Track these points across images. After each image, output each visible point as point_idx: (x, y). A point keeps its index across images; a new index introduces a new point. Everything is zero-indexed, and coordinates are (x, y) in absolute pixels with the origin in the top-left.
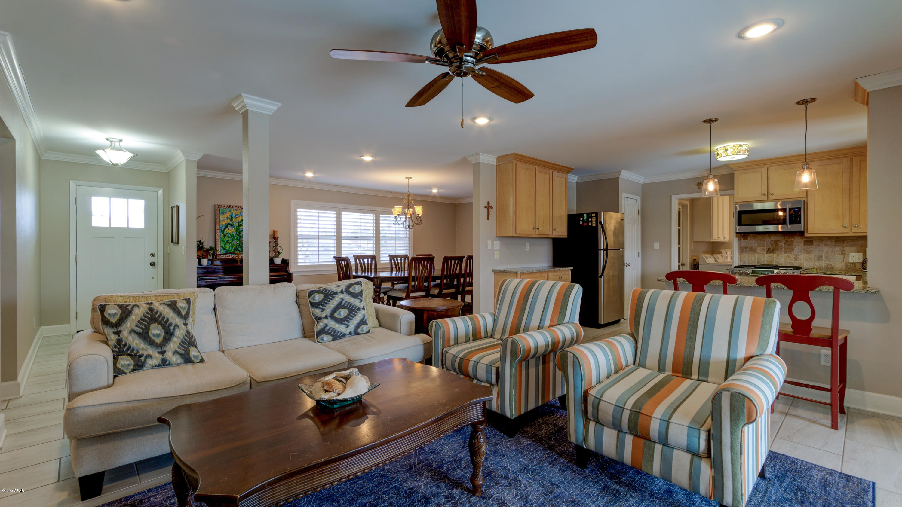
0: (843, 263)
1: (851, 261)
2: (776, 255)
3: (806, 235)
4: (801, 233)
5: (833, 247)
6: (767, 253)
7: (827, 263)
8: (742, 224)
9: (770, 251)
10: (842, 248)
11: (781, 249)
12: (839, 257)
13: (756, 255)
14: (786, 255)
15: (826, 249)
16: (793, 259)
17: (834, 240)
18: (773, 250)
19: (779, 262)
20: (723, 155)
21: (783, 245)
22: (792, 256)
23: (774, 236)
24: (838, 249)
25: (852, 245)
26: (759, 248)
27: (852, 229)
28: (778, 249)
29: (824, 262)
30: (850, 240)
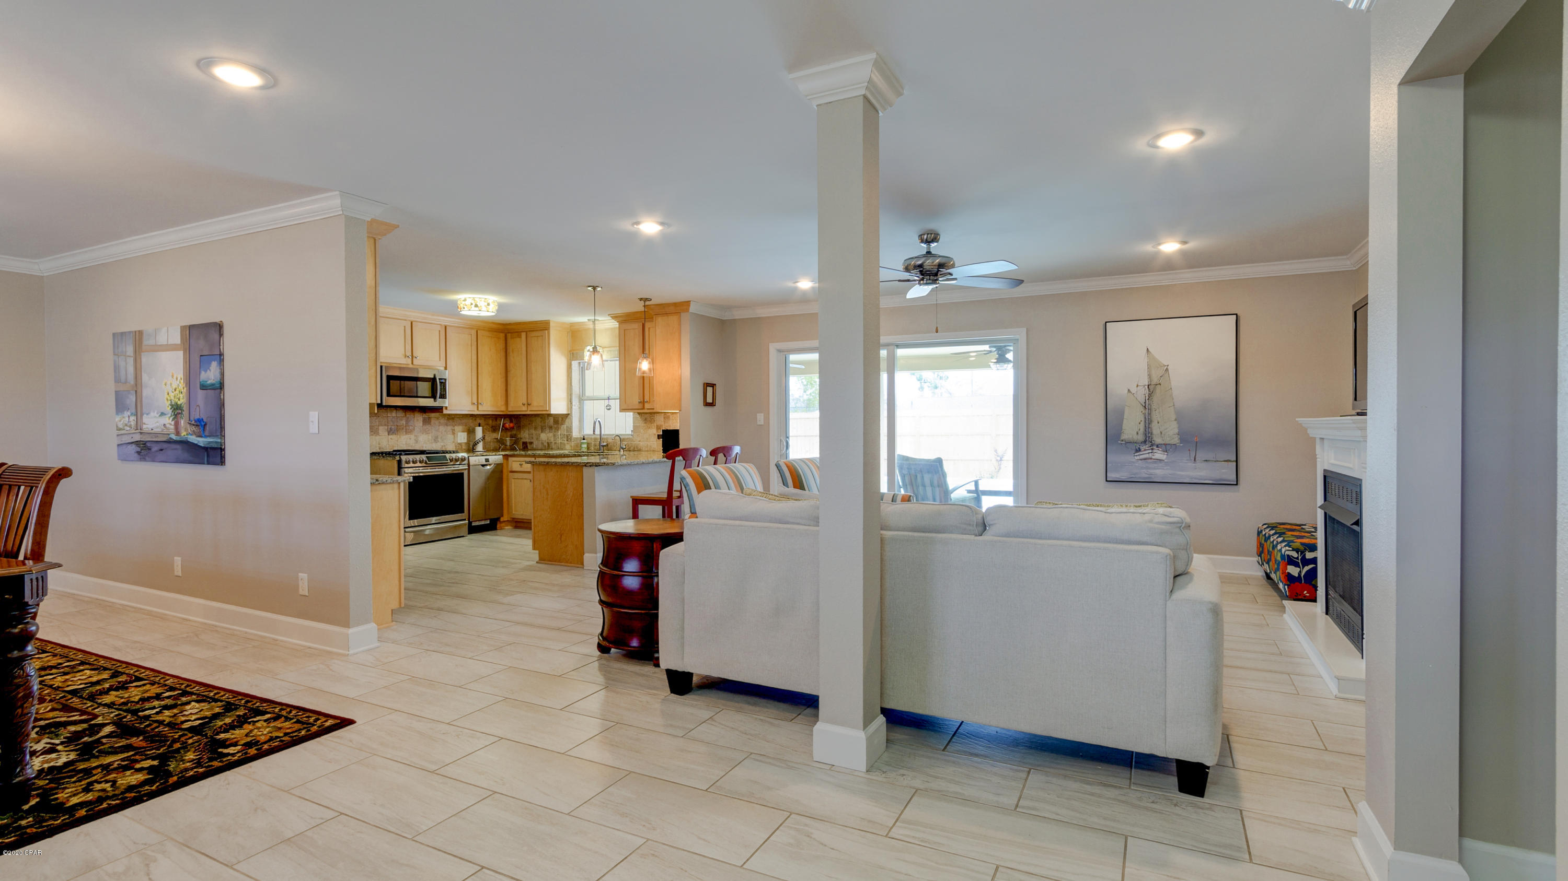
0: (454, 444)
1: (459, 442)
2: (398, 436)
3: (445, 412)
4: (439, 410)
5: (446, 426)
6: (388, 435)
7: (442, 444)
8: (391, 394)
9: (390, 432)
10: (451, 427)
11: (403, 429)
12: (450, 437)
13: (378, 437)
14: (407, 436)
15: (442, 428)
16: (414, 441)
17: (446, 418)
18: (395, 430)
19: (402, 445)
20: (484, 309)
21: (405, 423)
22: (412, 437)
23: (395, 411)
24: (449, 428)
25: (459, 425)
26: (381, 428)
27: (478, 407)
28: (400, 429)
29: (438, 444)
30: (458, 418)
